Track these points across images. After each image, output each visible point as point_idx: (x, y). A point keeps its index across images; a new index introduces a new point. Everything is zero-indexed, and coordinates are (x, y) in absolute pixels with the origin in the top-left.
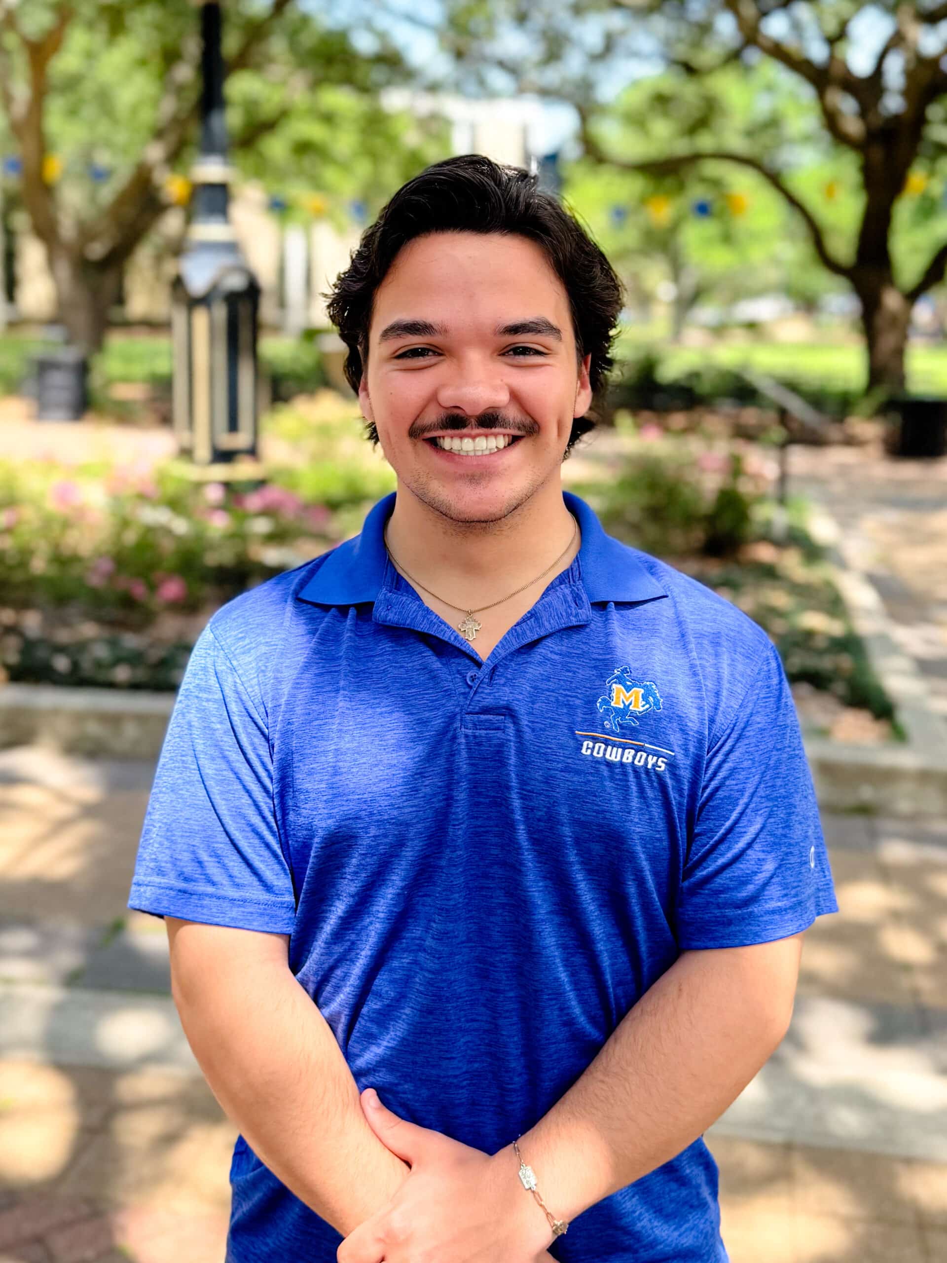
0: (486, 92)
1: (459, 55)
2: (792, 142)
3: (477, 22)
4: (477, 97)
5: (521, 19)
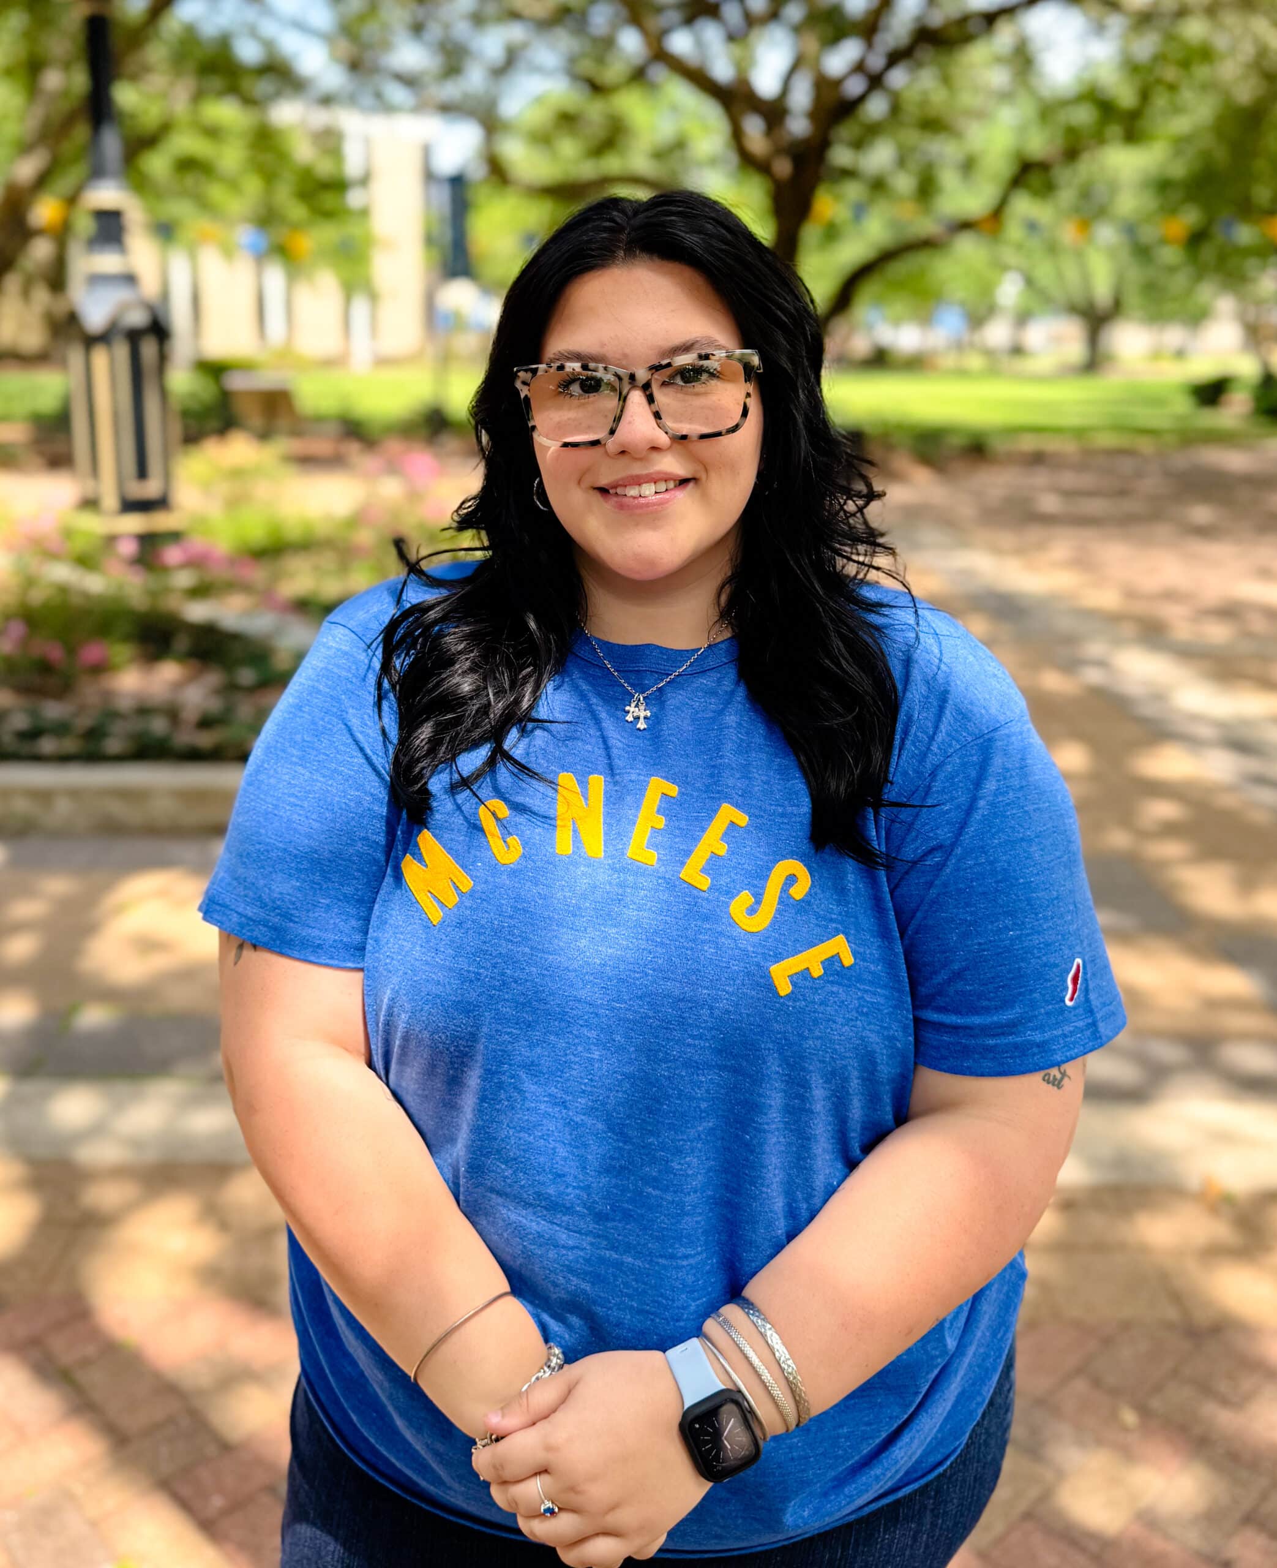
0: (384, 106)
1: (355, 66)
2: (700, 164)
3: (370, 32)
4: (373, 111)
5: (417, 29)
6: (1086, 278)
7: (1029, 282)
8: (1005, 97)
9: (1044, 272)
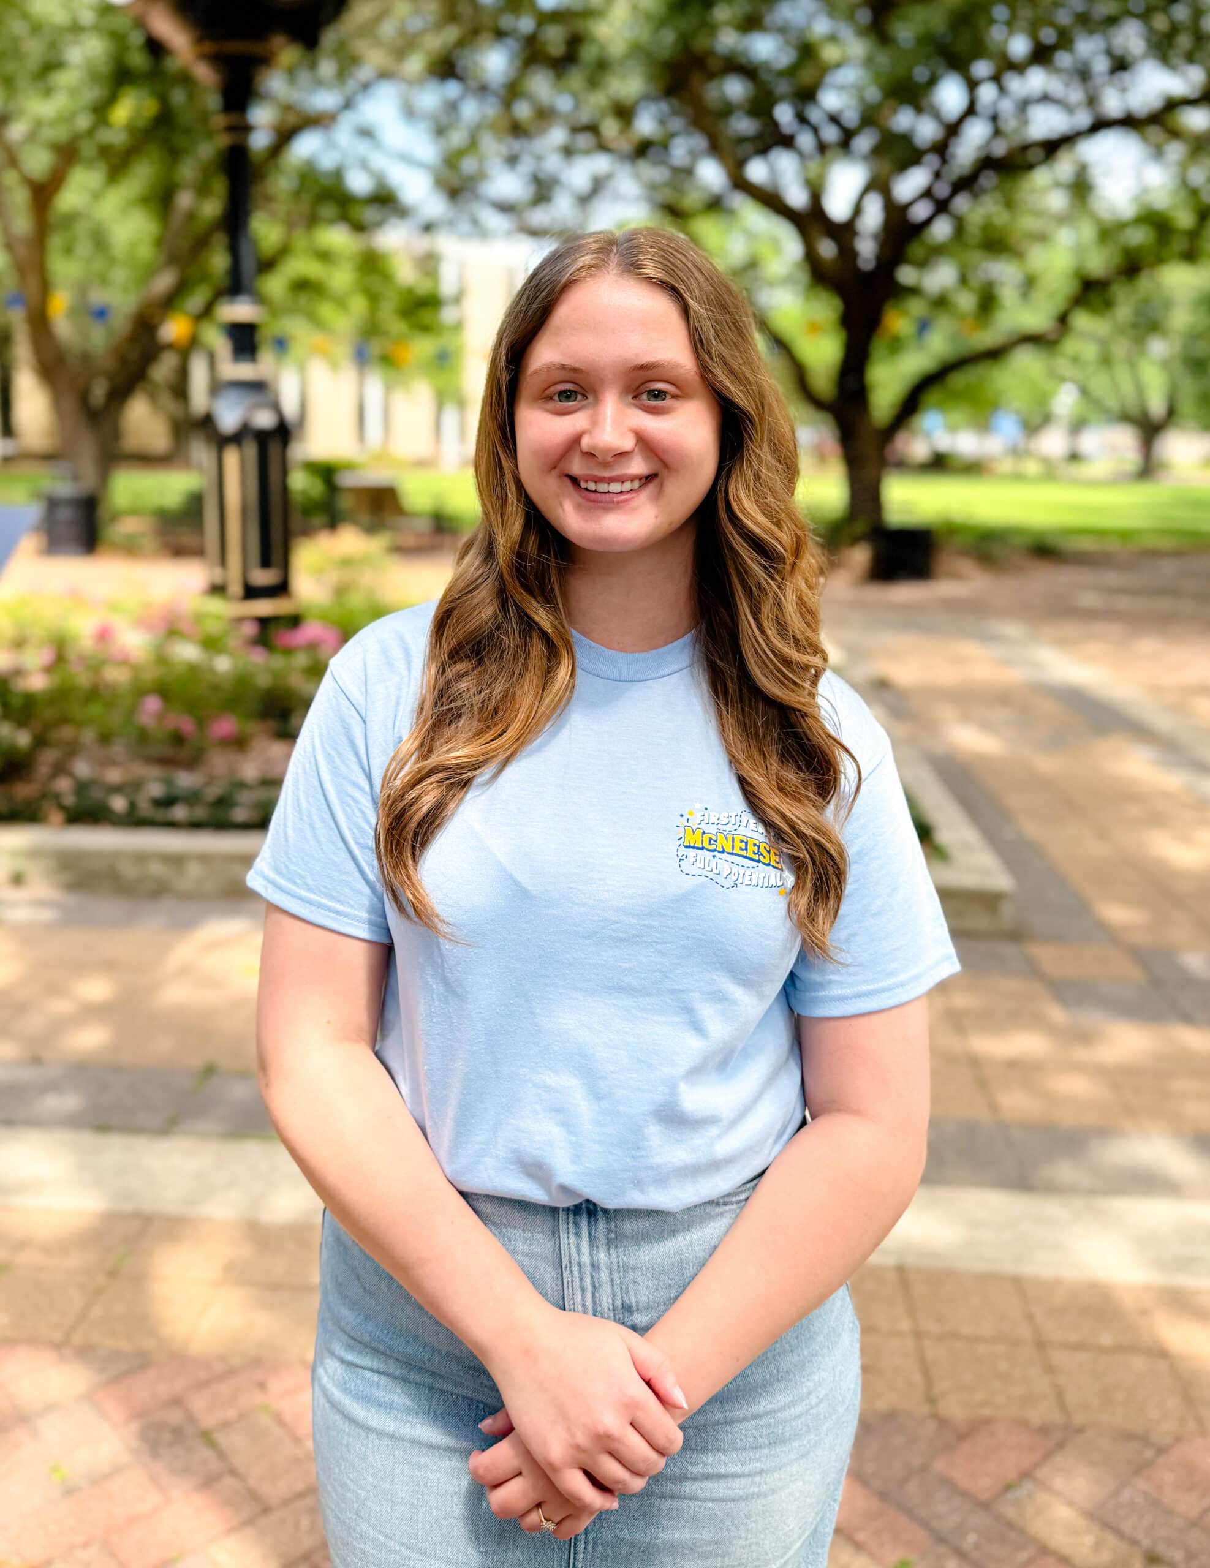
0: (480, 232)
1: (453, 194)
2: (771, 284)
3: (468, 165)
4: (469, 236)
5: (512, 160)
6: (1140, 389)
7: (1084, 392)
8: (1063, 219)
9: (1099, 383)
